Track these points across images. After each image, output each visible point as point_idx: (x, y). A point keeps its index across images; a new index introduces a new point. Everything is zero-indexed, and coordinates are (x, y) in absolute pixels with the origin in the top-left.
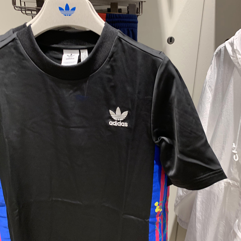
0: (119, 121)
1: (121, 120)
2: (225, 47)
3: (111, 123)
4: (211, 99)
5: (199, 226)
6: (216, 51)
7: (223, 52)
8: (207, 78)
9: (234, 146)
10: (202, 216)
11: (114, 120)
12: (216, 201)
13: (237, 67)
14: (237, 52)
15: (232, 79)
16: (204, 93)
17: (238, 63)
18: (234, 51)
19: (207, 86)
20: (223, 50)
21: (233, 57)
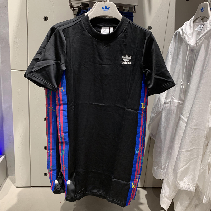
0: (126, 62)
1: (128, 61)
2: (179, 31)
3: (123, 63)
4: (171, 59)
5: (163, 130)
6: (175, 33)
7: (178, 34)
8: (170, 48)
9: (182, 81)
10: (165, 124)
11: (124, 61)
12: (172, 114)
13: (184, 41)
14: (184, 33)
15: (182, 47)
16: (167, 57)
17: (185, 38)
18: (183, 32)
19: (169, 53)
20: (178, 33)
21: (182, 36)
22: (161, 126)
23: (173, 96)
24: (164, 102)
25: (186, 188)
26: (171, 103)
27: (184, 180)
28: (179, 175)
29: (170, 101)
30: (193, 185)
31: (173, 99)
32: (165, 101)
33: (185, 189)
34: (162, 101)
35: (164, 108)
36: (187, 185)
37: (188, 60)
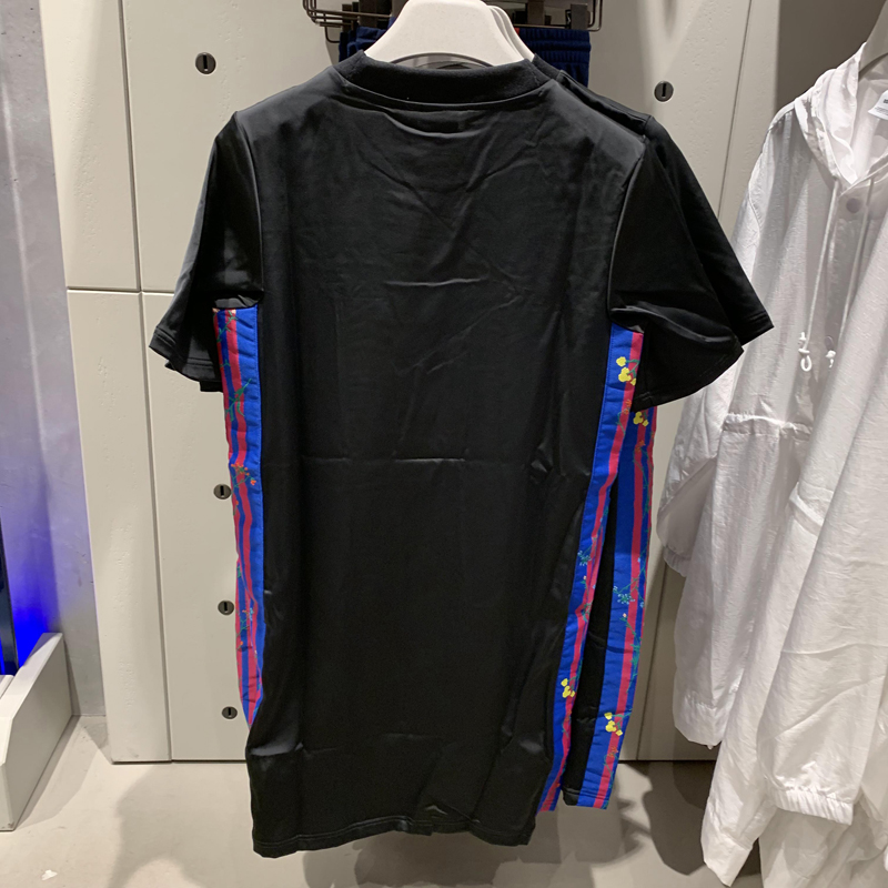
2: (794, 110)
4: (759, 236)
5: (717, 544)
6: (775, 121)
7: (788, 125)
8: (751, 185)
9: (803, 338)
10: (726, 518)
12: (759, 477)
13: (815, 158)
14: (816, 123)
15: (805, 191)
16: (741, 224)
17: (819, 149)
18: (811, 120)
19: (749, 206)
20: (788, 118)
21: (808, 134)
22: (711, 525)
23: (765, 402)
24: (725, 424)
25: (813, 807)
26: (757, 430)
27: (805, 772)
28: (781, 754)
29: (752, 421)
30: (844, 795)
31: (764, 413)
32: (728, 418)
33: (808, 812)
34: (715, 419)
35: (722, 450)
36: (817, 796)
37: (832, 245)
